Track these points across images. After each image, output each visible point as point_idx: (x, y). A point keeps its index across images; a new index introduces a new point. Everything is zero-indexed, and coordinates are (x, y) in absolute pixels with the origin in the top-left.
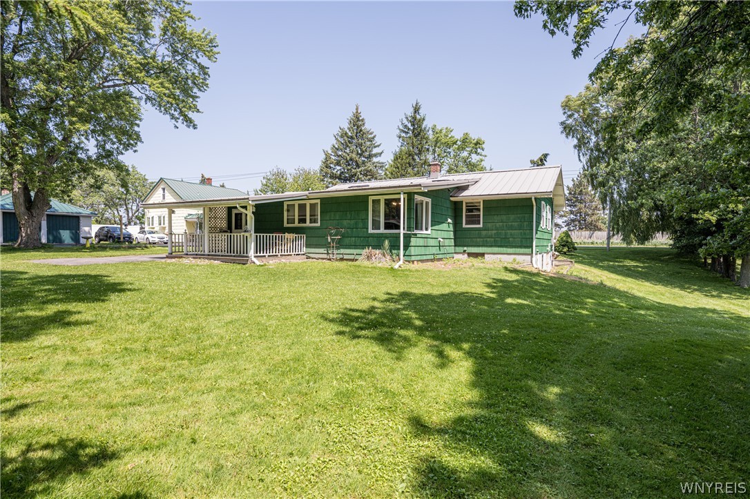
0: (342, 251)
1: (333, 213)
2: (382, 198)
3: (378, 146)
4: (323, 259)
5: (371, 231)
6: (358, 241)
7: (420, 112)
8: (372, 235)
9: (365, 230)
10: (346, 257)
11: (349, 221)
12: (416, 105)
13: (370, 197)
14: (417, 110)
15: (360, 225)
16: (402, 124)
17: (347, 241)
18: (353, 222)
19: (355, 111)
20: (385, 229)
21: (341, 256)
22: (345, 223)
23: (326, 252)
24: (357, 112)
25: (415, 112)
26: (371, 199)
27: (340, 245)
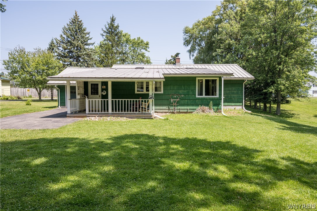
0: (179, 107)
1: (172, 86)
2: (204, 79)
3: (91, 39)
4: (166, 112)
5: (197, 96)
6: (189, 102)
7: (115, 22)
8: (199, 99)
9: (194, 96)
10: (181, 111)
11: (183, 91)
12: (113, 17)
13: (197, 78)
14: (113, 20)
15: (191, 93)
16: (106, 28)
17: (182, 102)
18: (185, 91)
19: (75, 15)
20: (205, 95)
21: (178, 110)
22: (181, 92)
23: (168, 108)
24: (76, 15)
25: (112, 21)
26: (197, 79)
27: (179, 104)
